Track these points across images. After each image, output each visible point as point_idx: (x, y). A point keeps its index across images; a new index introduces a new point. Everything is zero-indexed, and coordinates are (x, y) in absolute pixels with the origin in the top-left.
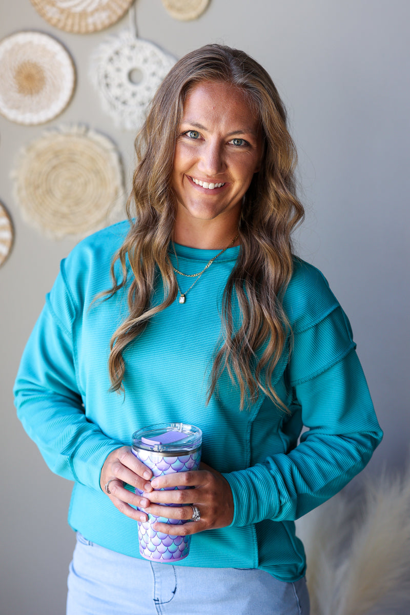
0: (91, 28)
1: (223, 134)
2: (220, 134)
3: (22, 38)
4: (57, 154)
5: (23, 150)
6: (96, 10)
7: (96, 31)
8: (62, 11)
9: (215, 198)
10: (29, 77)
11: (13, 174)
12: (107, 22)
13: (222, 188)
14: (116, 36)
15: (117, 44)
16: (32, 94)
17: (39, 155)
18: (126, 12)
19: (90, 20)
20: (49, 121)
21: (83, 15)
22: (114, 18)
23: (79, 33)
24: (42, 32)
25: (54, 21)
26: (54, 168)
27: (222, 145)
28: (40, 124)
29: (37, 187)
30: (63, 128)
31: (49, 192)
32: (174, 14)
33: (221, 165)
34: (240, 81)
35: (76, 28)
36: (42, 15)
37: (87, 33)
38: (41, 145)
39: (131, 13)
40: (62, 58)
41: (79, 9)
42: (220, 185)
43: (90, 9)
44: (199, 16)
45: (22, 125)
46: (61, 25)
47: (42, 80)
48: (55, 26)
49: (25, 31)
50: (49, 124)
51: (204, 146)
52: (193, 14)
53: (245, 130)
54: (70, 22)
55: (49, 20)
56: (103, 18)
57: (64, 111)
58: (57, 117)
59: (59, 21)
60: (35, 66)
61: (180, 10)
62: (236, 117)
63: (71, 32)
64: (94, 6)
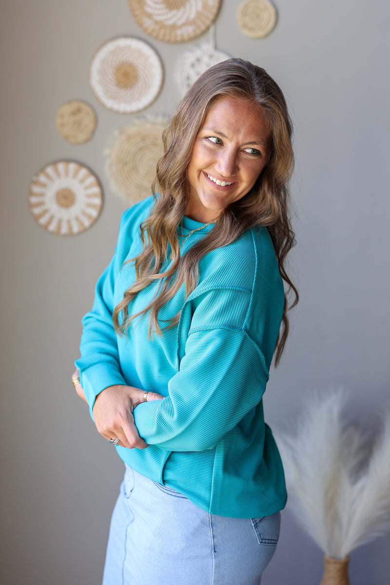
0: (179, 38)
1: (240, 143)
2: (238, 143)
3: (122, 42)
4: (143, 138)
5: (116, 133)
6: (184, 24)
7: (183, 41)
8: (156, 23)
9: (224, 193)
10: (126, 75)
11: (106, 152)
12: (192, 35)
13: (232, 186)
14: (198, 46)
15: (198, 53)
16: (126, 87)
17: (129, 138)
18: (208, 28)
19: (179, 32)
20: (139, 111)
21: (174, 27)
22: (198, 32)
23: (169, 42)
24: (139, 39)
25: (150, 30)
26: (141, 149)
27: (238, 152)
28: (132, 113)
29: (125, 164)
30: (150, 117)
31: (135, 168)
32: (246, 33)
33: (234, 168)
34: (262, 100)
35: (167, 38)
36: (140, 24)
37: (176, 42)
38: (132, 130)
39: (212, 30)
40: (154, 60)
41: (170, 22)
42: (230, 183)
43: (180, 23)
44: (267, 36)
45: (117, 113)
46: (155, 34)
47: (136, 78)
48: (150, 34)
49: (126, 36)
50: (139, 114)
51: (223, 150)
52: (261, 33)
53: (258, 141)
54: (162, 32)
55: (145, 30)
56: (189, 31)
57: (152, 104)
58: (146, 108)
59: (153, 30)
60: (131, 65)
61: (251, 29)
62: (253, 131)
63: (163, 40)
64: (183, 21)
